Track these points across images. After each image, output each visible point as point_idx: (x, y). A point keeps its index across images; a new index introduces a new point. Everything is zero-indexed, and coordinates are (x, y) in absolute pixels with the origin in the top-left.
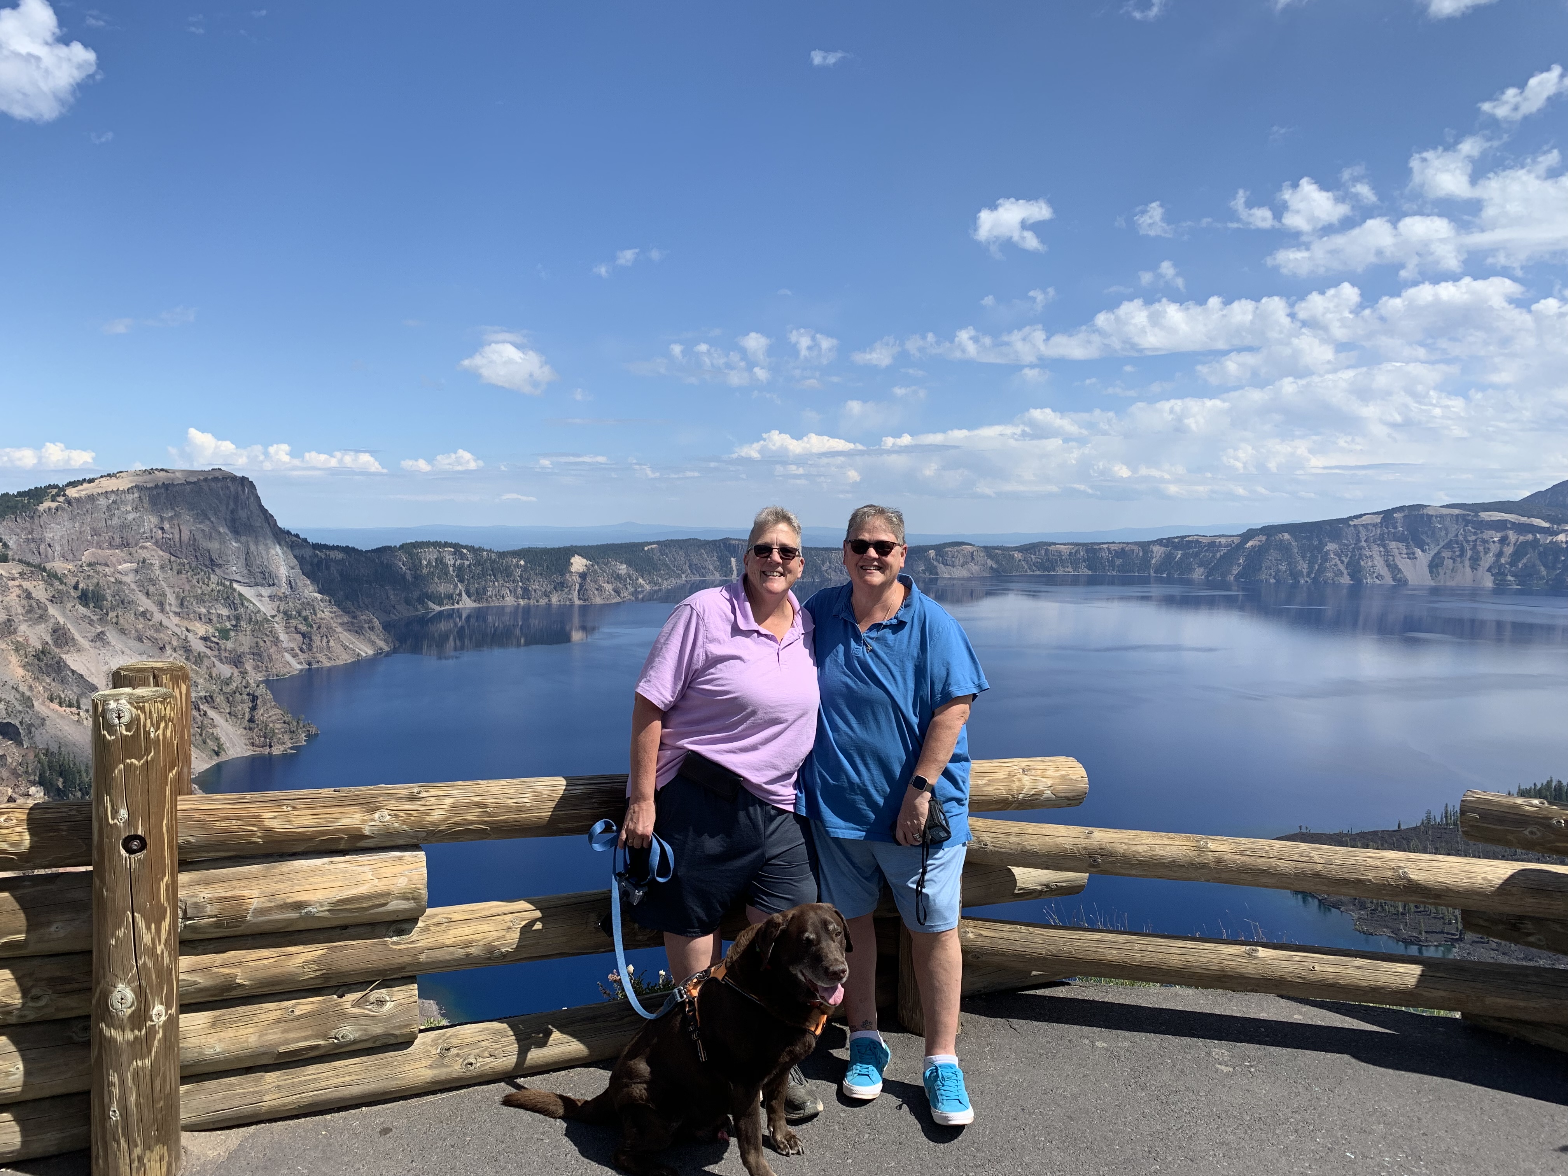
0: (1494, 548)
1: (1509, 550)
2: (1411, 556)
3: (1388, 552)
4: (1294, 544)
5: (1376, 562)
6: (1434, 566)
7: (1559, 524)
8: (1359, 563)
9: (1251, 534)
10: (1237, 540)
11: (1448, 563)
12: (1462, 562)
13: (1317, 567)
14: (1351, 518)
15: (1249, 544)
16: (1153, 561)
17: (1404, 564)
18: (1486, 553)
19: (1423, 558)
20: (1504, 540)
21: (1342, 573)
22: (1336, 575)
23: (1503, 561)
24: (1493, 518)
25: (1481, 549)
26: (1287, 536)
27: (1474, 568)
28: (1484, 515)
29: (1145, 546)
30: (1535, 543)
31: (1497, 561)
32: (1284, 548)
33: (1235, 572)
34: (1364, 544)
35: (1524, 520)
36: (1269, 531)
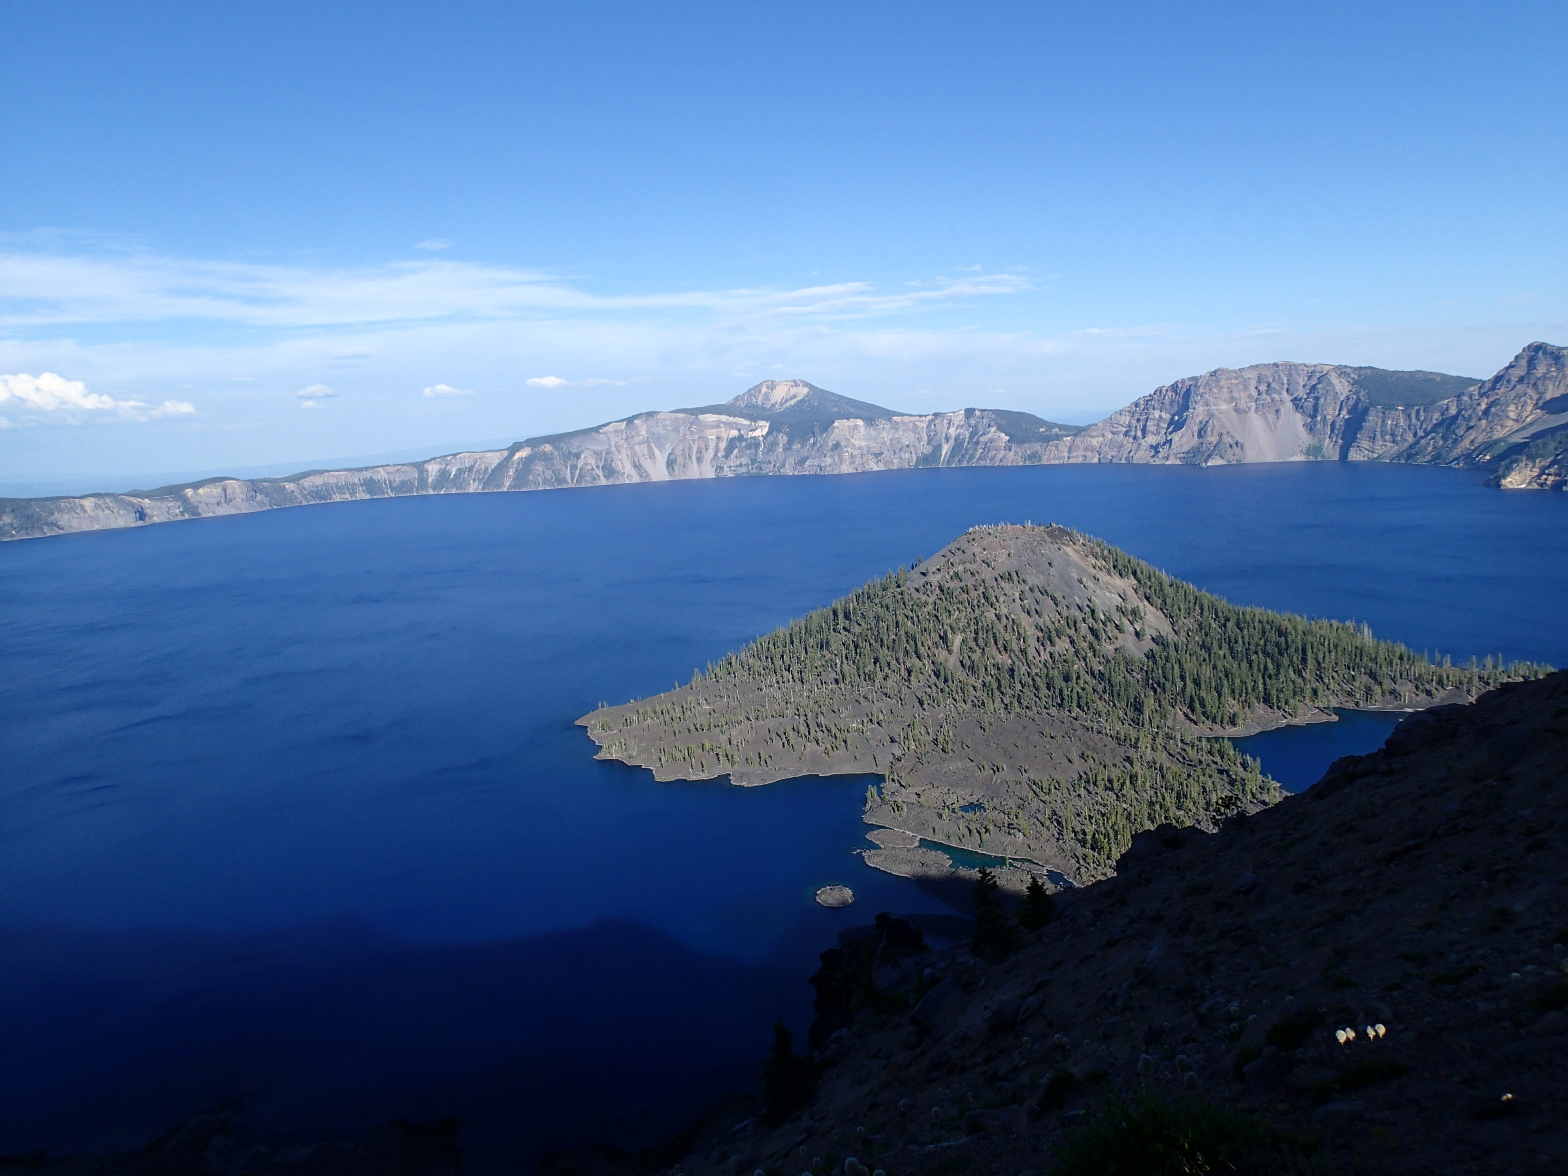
0: (712, 446)
1: (723, 445)
2: (652, 456)
3: (634, 454)
4: (556, 453)
5: (625, 465)
6: (671, 464)
7: (755, 422)
8: (611, 465)
9: (516, 447)
10: (506, 453)
11: (680, 460)
12: (690, 458)
13: (578, 472)
14: (601, 427)
15: (517, 456)
16: (430, 480)
17: (647, 464)
18: (707, 449)
19: (661, 458)
20: (718, 438)
21: (598, 476)
22: (594, 479)
23: (720, 455)
24: (709, 420)
25: (703, 446)
26: (548, 448)
27: (699, 460)
28: (701, 417)
29: (420, 466)
30: (740, 438)
31: (715, 455)
32: (547, 458)
33: (507, 484)
34: (613, 449)
35: (731, 419)
36: (532, 443)
